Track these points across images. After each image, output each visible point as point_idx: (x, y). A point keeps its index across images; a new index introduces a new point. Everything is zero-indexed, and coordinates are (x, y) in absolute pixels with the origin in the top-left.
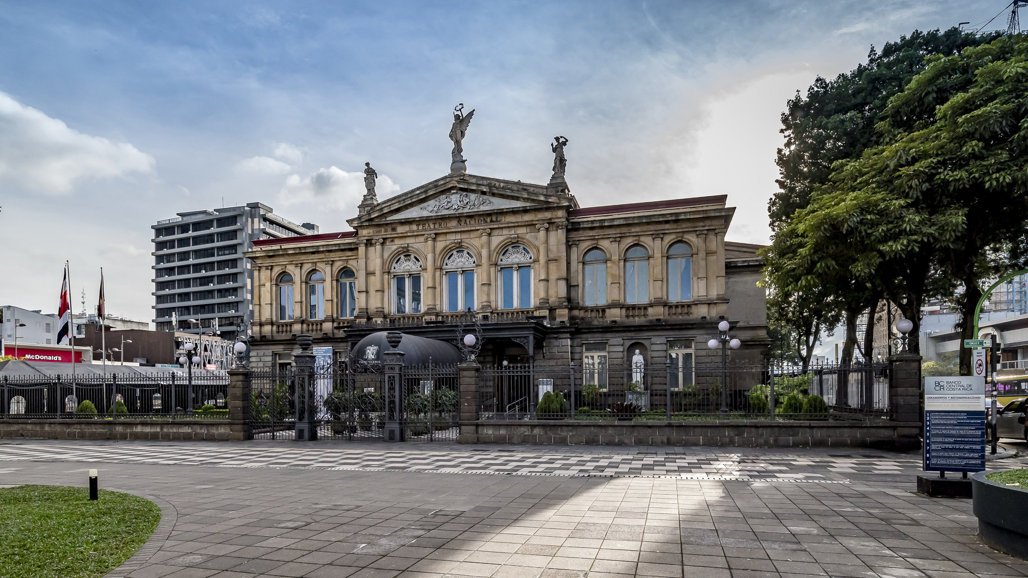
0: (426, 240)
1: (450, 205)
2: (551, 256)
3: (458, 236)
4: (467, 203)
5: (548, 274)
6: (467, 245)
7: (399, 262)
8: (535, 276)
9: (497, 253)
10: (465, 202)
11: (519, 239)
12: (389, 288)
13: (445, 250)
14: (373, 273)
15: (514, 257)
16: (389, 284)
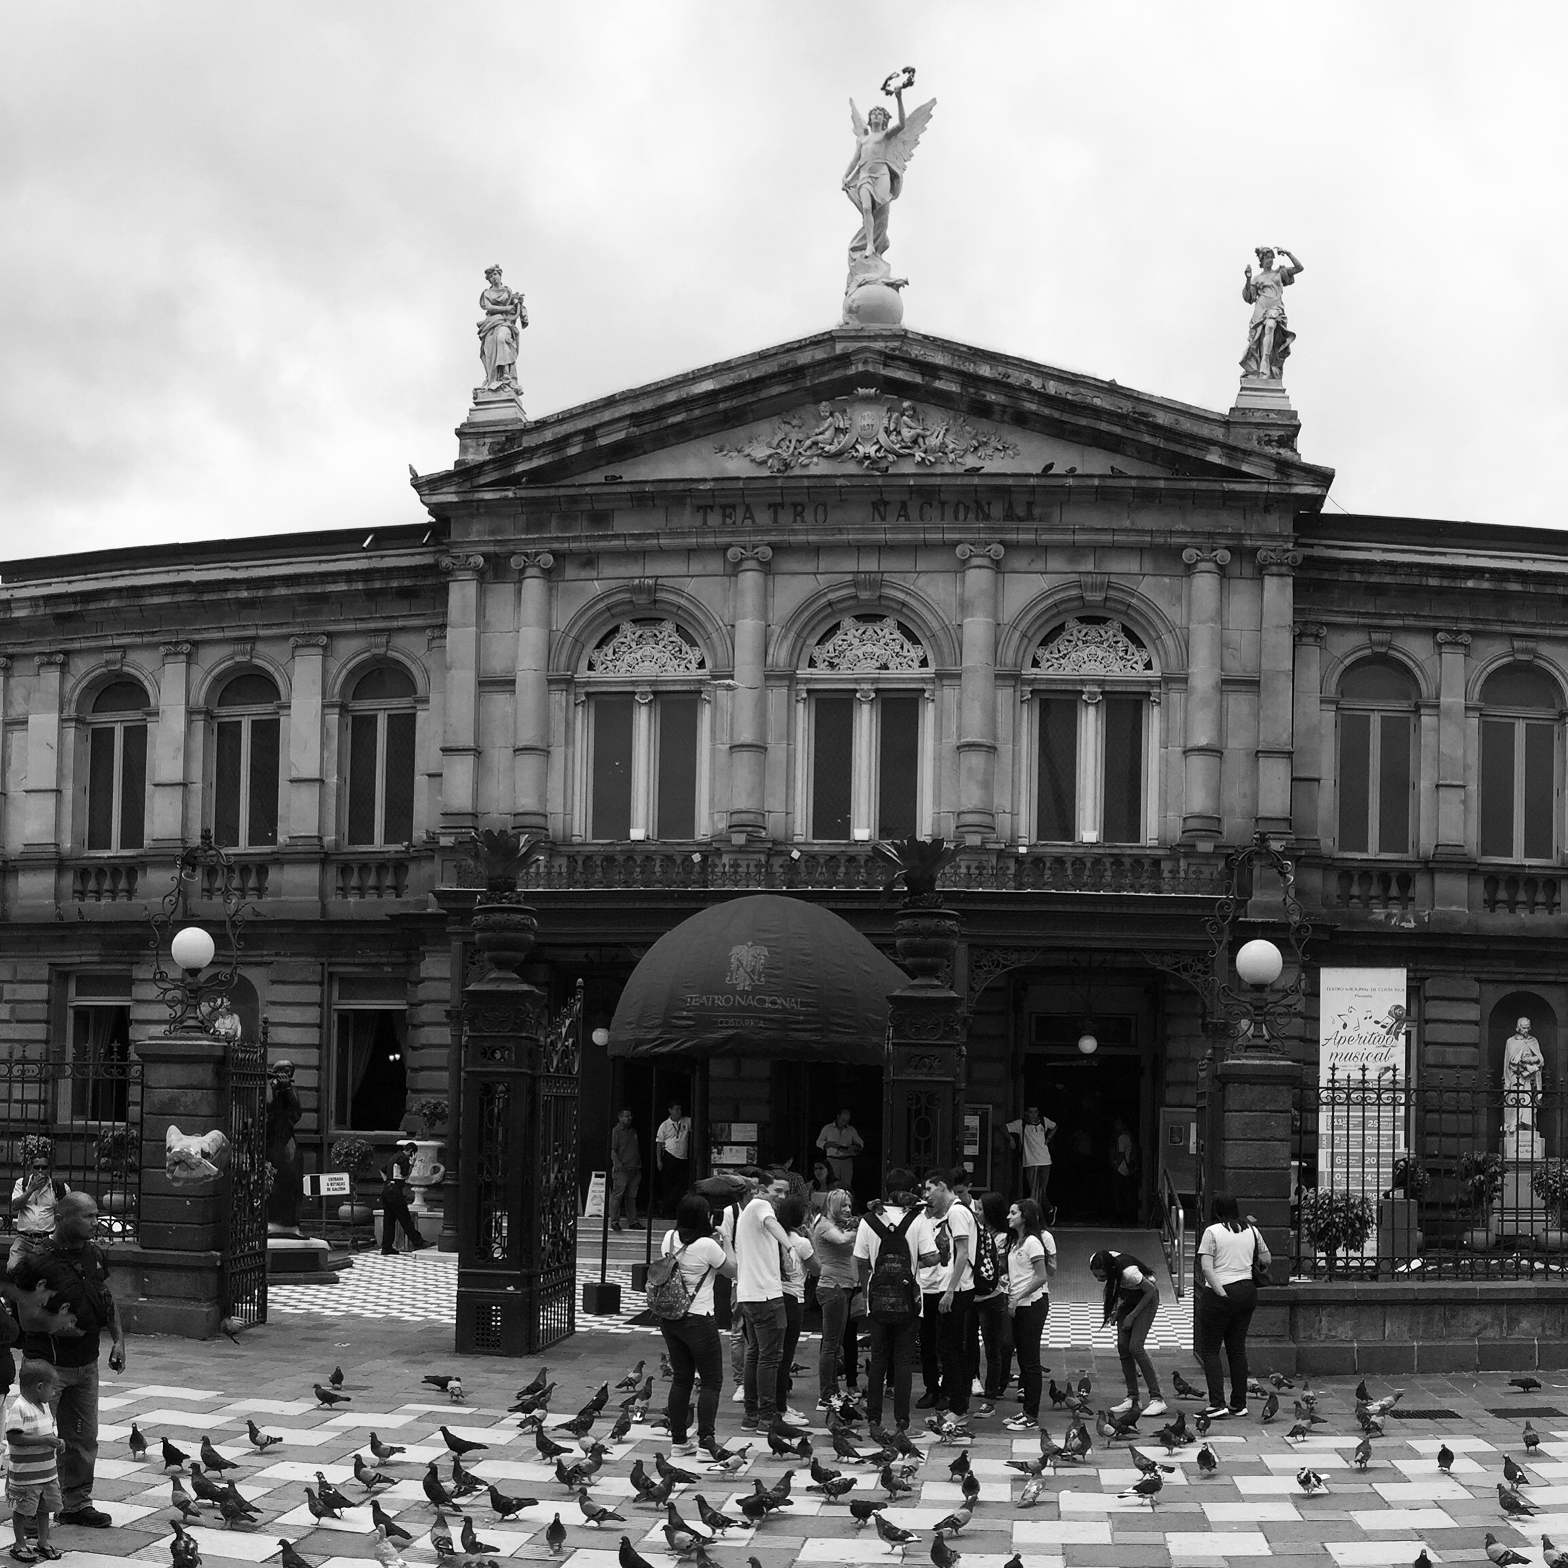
0: (734, 570)
1: (844, 440)
2: (1236, 669)
3: (869, 564)
4: (915, 442)
5: (1221, 728)
6: (901, 596)
7: (615, 642)
8: (1167, 732)
9: (1024, 635)
10: (907, 434)
11: (1113, 593)
12: (569, 741)
13: (814, 607)
14: (507, 684)
15: (1085, 654)
16: (569, 725)
